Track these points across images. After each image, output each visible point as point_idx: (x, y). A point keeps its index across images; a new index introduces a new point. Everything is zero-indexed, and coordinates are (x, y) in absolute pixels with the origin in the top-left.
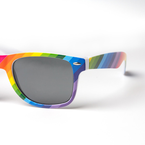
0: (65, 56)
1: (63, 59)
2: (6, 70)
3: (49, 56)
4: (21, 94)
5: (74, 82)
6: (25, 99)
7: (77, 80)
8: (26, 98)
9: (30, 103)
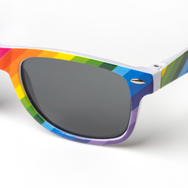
0: (116, 66)
1: (112, 71)
2: (8, 72)
3: (86, 63)
4: (37, 115)
5: (132, 110)
6: (44, 124)
7: (137, 107)
8: (46, 122)
9: (53, 131)
